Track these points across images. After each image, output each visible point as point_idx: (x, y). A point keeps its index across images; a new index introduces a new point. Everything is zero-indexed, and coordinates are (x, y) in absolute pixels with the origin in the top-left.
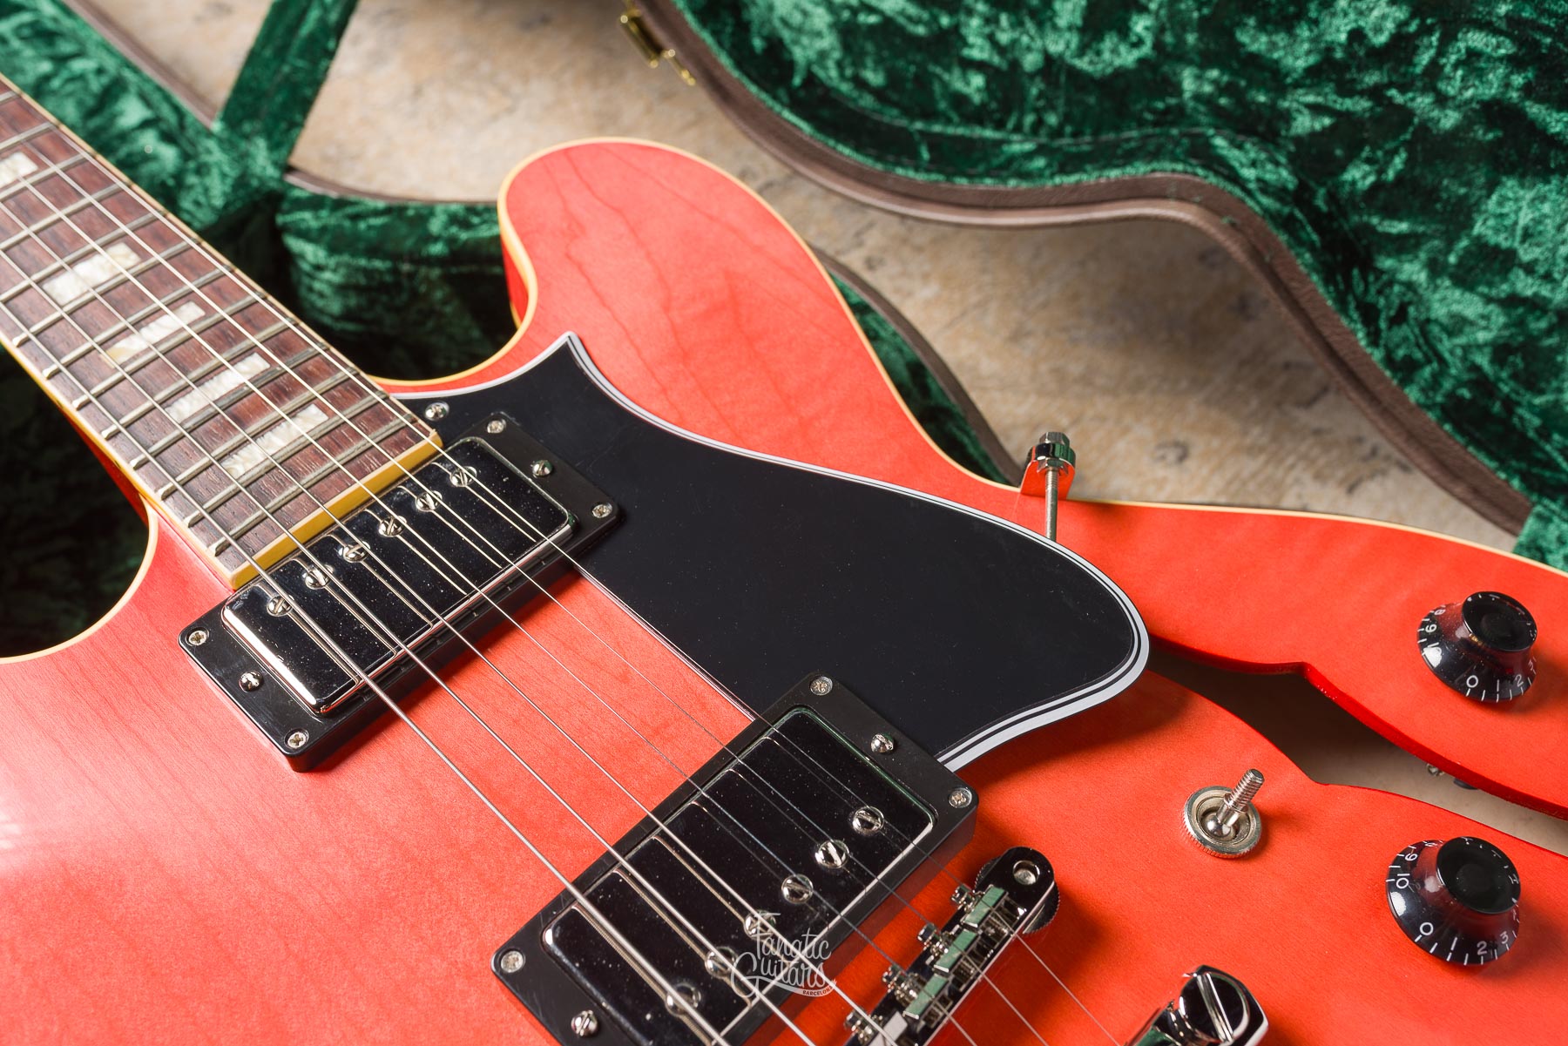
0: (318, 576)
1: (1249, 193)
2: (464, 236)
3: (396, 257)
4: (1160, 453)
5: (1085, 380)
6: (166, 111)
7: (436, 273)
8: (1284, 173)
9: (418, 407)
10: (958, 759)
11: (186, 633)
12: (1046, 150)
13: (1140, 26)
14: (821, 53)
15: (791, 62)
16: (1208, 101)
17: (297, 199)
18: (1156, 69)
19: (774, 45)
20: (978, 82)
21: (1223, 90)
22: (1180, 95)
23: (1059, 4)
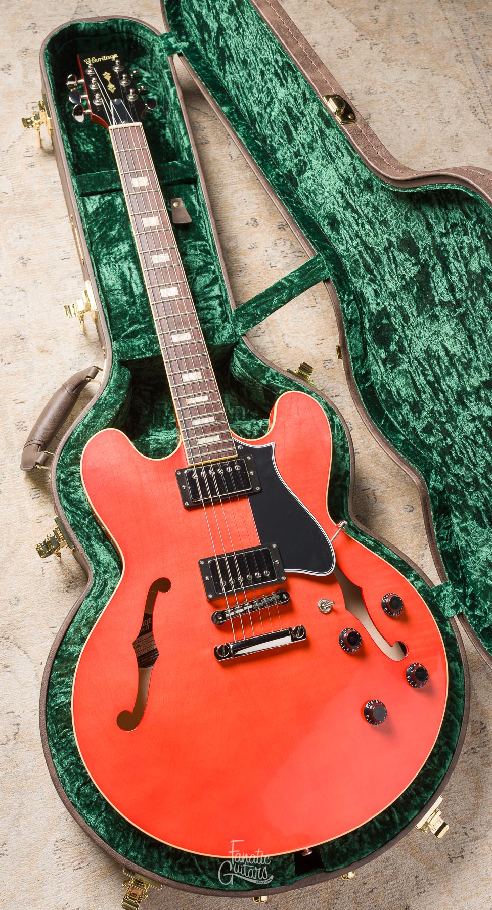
0: (203, 473)
1: (429, 487)
3: (255, 378)
4: (406, 506)
6: (224, 294)
8: (441, 487)
9: (237, 444)
10: (287, 571)
11: (178, 471)
12: (405, 442)
13: (432, 439)
14: (376, 382)
15: (370, 378)
16: (437, 462)
17: (241, 347)
18: (431, 448)
19: (368, 373)
20: (401, 418)
21: (439, 463)
22: (433, 455)
23: (421, 420)
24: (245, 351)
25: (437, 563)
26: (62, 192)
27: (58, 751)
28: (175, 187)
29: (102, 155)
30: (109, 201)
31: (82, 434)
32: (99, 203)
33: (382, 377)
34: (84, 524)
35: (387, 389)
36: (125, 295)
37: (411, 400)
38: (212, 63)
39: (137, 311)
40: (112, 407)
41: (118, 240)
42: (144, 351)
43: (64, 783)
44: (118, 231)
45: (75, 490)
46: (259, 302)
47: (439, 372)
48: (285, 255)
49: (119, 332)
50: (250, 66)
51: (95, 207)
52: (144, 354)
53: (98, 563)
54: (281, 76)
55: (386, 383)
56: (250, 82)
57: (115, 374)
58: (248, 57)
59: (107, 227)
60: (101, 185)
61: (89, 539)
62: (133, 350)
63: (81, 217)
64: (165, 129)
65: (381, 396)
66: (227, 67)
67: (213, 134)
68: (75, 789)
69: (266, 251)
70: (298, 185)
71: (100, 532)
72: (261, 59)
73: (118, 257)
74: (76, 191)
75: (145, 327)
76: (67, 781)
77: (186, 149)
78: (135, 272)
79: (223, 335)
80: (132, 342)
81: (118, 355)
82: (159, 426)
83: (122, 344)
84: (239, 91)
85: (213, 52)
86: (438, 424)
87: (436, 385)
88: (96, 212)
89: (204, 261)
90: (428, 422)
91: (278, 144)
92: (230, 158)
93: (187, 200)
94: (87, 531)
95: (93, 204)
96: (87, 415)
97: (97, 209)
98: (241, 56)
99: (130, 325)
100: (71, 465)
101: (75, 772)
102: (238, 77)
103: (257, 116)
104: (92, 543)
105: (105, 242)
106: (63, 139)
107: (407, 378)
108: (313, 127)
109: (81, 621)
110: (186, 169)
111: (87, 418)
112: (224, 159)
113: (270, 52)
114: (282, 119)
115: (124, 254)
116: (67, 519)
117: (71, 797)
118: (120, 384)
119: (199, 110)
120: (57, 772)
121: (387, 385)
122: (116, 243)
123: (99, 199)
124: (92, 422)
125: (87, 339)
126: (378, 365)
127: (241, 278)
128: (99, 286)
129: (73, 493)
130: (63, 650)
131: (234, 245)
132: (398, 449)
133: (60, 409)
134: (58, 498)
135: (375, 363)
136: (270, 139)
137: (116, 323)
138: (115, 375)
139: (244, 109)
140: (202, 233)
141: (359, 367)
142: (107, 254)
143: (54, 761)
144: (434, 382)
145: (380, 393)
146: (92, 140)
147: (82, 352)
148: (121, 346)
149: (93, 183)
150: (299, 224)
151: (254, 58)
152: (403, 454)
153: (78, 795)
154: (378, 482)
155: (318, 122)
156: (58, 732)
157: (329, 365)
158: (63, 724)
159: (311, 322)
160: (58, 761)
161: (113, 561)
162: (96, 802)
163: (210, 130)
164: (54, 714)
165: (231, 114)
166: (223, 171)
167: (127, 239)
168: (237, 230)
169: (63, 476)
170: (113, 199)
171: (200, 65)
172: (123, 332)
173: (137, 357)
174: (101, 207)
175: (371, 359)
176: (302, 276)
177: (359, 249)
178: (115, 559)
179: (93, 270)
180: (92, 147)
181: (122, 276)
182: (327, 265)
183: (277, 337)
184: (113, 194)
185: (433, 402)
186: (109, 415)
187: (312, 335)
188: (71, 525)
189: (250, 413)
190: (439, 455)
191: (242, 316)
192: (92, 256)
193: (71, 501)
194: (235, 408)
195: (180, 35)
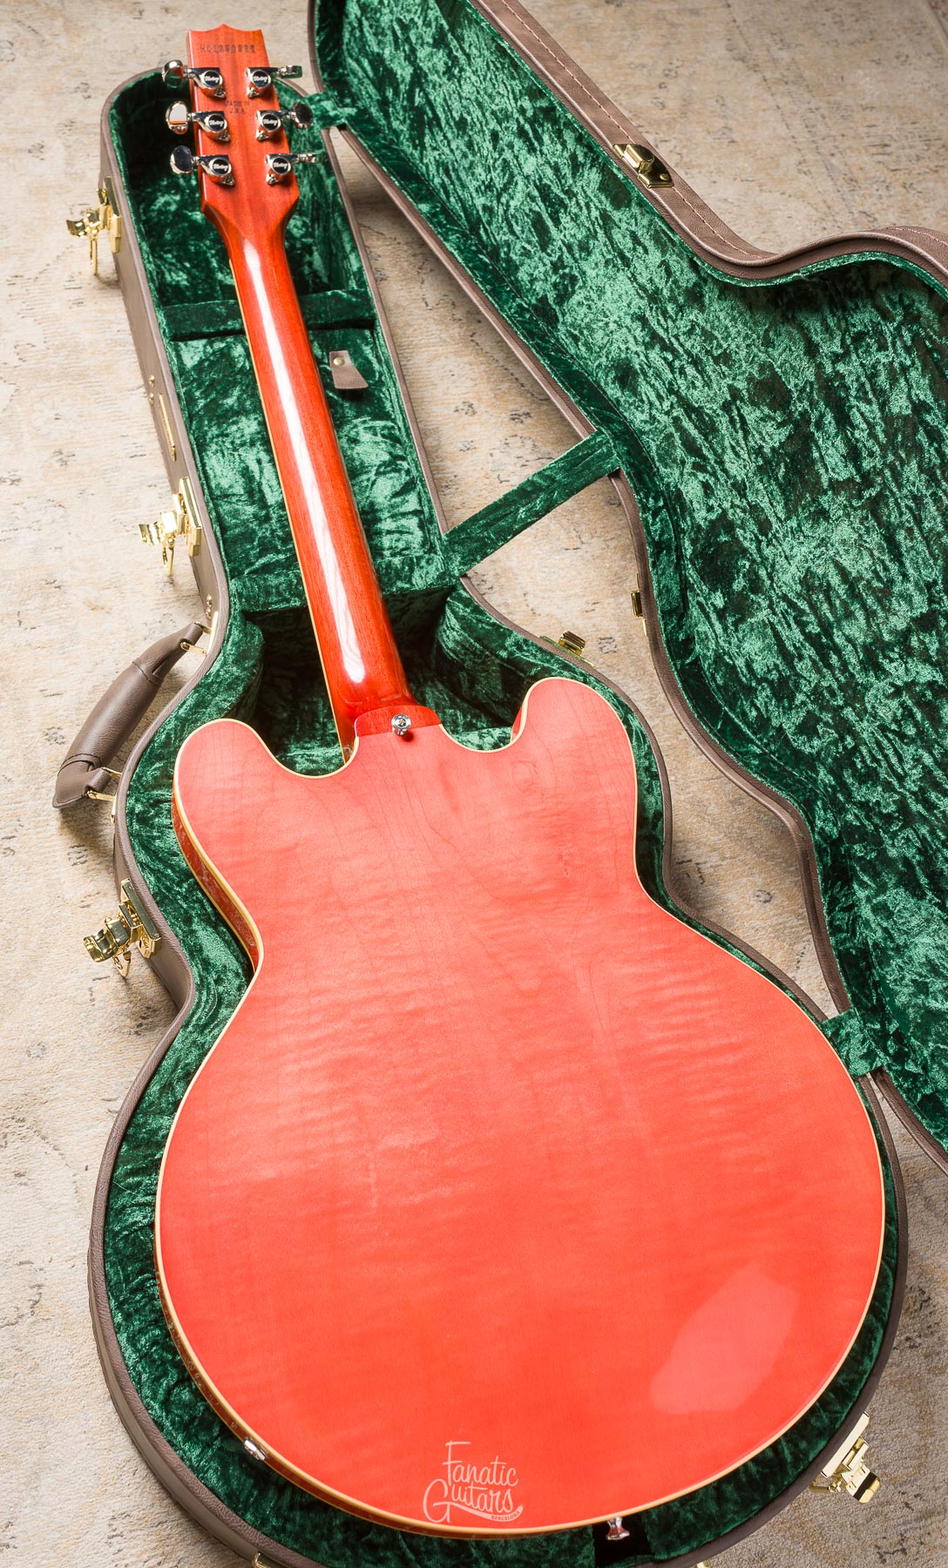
1: (813, 831)
2: (518, 654)
3: (486, 647)
4: (758, 893)
5: (751, 841)
6: (426, 509)
7: (497, 661)
8: (835, 830)
12: (761, 757)
13: (816, 742)
14: (705, 655)
15: (693, 649)
16: (825, 785)
17: (460, 595)
18: (814, 760)
19: (690, 640)
20: (754, 713)
21: (831, 786)
22: (818, 775)
23: (794, 711)
24: (467, 602)
25: (830, 976)
26: (133, 348)
27: (128, 1317)
28: (337, 333)
29: (203, 290)
30: (221, 350)
31: (176, 734)
32: (205, 352)
33: (717, 643)
34: (179, 893)
35: (727, 664)
36: (251, 505)
37: (774, 676)
38: (398, 138)
39: (273, 531)
40: (230, 687)
41: (237, 413)
42: (287, 595)
43: (139, 1382)
44: (238, 398)
45: (162, 832)
46: (491, 517)
47: (829, 615)
48: (523, 462)
49: (240, 565)
50: (472, 130)
51: (197, 359)
52: (288, 601)
53: (206, 964)
54: (531, 135)
55: (725, 653)
56: (470, 157)
57: (235, 632)
58: (469, 113)
59: (218, 393)
60: (209, 324)
61: (188, 921)
62: (268, 593)
63: (173, 374)
64: (311, 254)
65: (714, 679)
66: (427, 139)
67: (395, 265)
68: (161, 1391)
69: (491, 455)
70: (558, 321)
71: (209, 910)
72: (493, 113)
73: (238, 442)
74: (164, 332)
75: (287, 559)
76: (144, 1377)
77: (354, 274)
78: (267, 467)
79: (428, 573)
80: (265, 580)
81: (240, 602)
82: (307, 739)
83: (248, 584)
84: (449, 176)
85: (402, 118)
86: (828, 711)
87: (824, 640)
88: (199, 367)
89: (390, 453)
90: (809, 712)
91: (522, 255)
92: (423, 304)
93: (356, 354)
94: (185, 906)
95: (193, 353)
96: (184, 703)
97: (201, 362)
98: (455, 114)
99: (260, 555)
100: (154, 788)
101: (161, 1358)
102: (448, 152)
103: (481, 213)
104: (195, 927)
105: (214, 415)
106: (141, 249)
107: (765, 636)
108: (589, 212)
109: (174, 1071)
110: (357, 302)
111: (184, 707)
112: (413, 305)
113: (511, 96)
114: (530, 210)
115: (249, 437)
116: (146, 884)
117: (152, 1408)
118: (244, 651)
119: (369, 228)
120: (124, 1358)
121: (726, 657)
122: (235, 419)
123: (205, 346)
124: (193, 714)
125: (176, 591)
126: (710, 623)
127: (448, 497)
128: (205, 487)
129: (159, 838)
130: (138, 1125)
131: (435, 443)
132: (751, 769)
133: (127, 703)
134: (129, 846)
135: (703, 619)
136: (506, 249)
137: (235, 551)
138: (236, 635)
139: (458, 207)
140: (385, 408)
141: (673, 628)
142: (218, 436)
143: (120, 1339)
144: (818, 635)
145: (713, 675)
146: (185, 267)
147: (166, 611)
148: (245, 586)
149: (194, 318)
150: (562, 382)
151: (480, 114)
152: (761, 776)
153: (166, 1404)
154: (705, 849)
155: (600, 202)
156: (127, 1280)
157: (608, 646)
158: (138, 1265)
159: (574, 573)
160: (128, 1337)
161: (235, 961)
162: (202, 1418)
164: (121, 1244)
165: (435, 215)
166: (410, 325)
167: (254, 411)
168: (440, 419)
169: (139, 808)
170: (229, 347)
171: (378, 141)
172: (247, 567)
173: (274, 607)
174: (207, 359)
175: (695, 614)
176: (570, 469)
177: (675, 414)
178: (237, 959)
179: (195, 459)
180: (185, 277)
181: (246, 473)
182: (615, 446)
183: (515, 596)
184: (229, 340)
185: (819, 671)
186: (226, 700)
187: (576, 595)
188: (154, 896)
189: (471, 722)
190: (830, 771)
191: (462, 543)
192: (192, 437)
193: (154, 852)
194: (444, 713)
195: (342, 96)
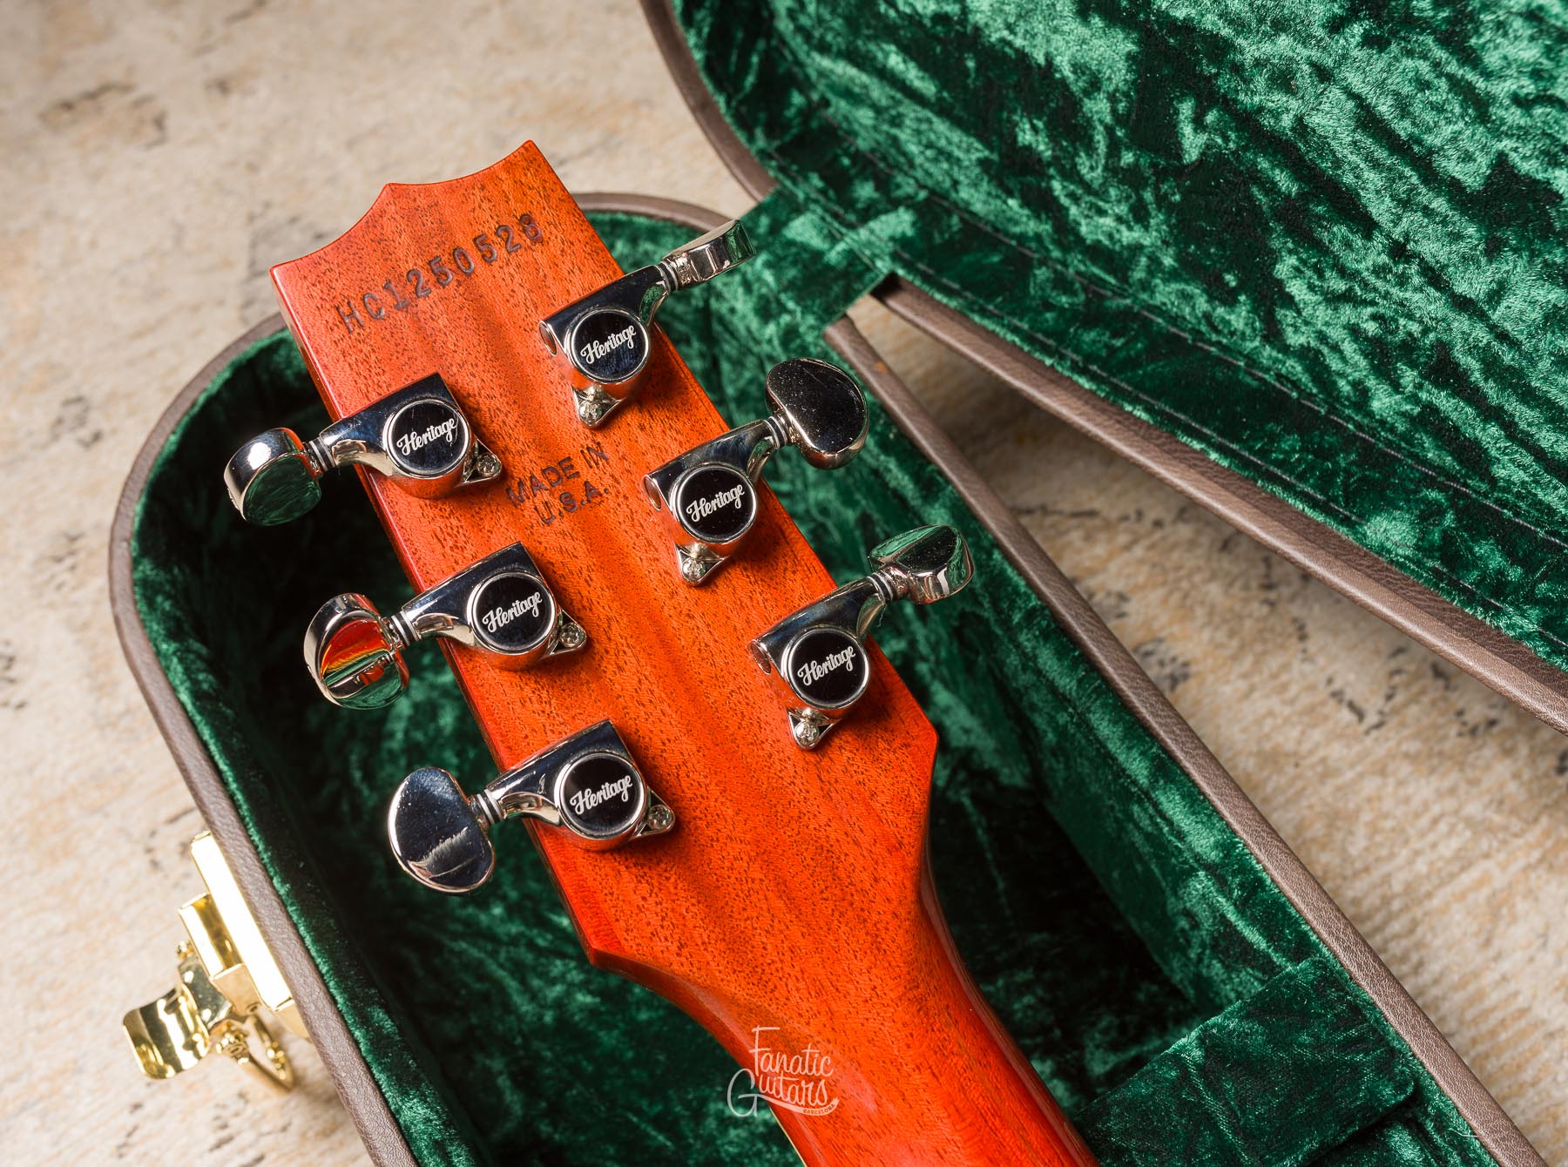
67: (1185, 611)
92: (1346, 716)
110: (1318, 1046)
112: (1317, 735)
119: (1045, 510)
163: (1155, 595)
166: (1353, 817)
180: (576, 976)
195: (838, 185)
